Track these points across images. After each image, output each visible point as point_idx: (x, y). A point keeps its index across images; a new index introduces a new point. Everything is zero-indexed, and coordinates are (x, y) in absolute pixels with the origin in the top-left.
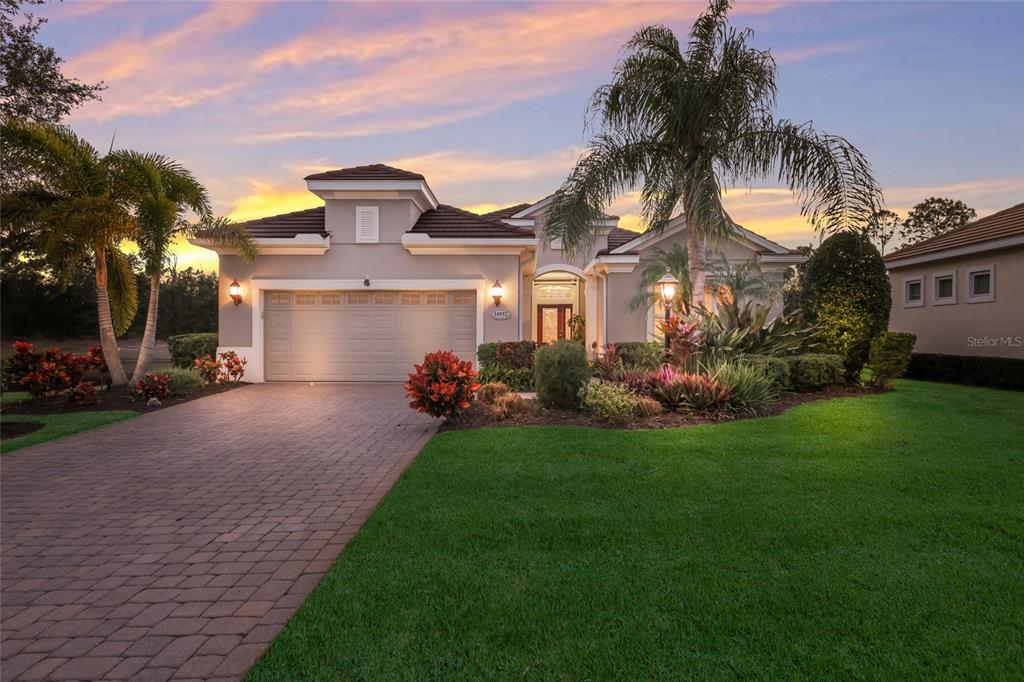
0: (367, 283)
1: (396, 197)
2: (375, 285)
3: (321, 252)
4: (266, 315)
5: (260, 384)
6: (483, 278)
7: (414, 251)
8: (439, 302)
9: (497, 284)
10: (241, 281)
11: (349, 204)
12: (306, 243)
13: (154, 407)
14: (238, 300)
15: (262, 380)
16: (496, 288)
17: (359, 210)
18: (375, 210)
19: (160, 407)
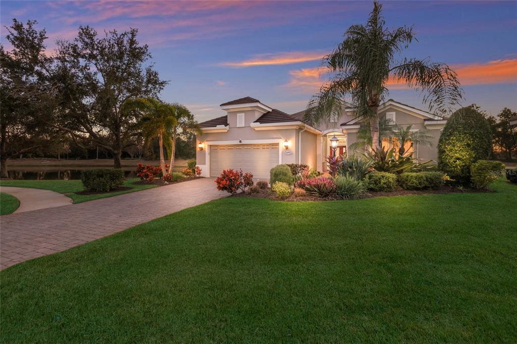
0: (240, 142)
1: (250, 109)
2: (244, 142)
3: (226, 131)
4: (210, 154)
5: (208, 178)
6: (281, 138)
7: (256, 129)
8: (267, 148)
9: (286, 141)
10: (202, 142)
11: (235, 113)
12: (220, 128)
13: (166, 184)
14: (202, 149)
15: (209, 176)
16: (286, 142)
17: (238, 115)
18: (243, 114)
19: (168, 185)
